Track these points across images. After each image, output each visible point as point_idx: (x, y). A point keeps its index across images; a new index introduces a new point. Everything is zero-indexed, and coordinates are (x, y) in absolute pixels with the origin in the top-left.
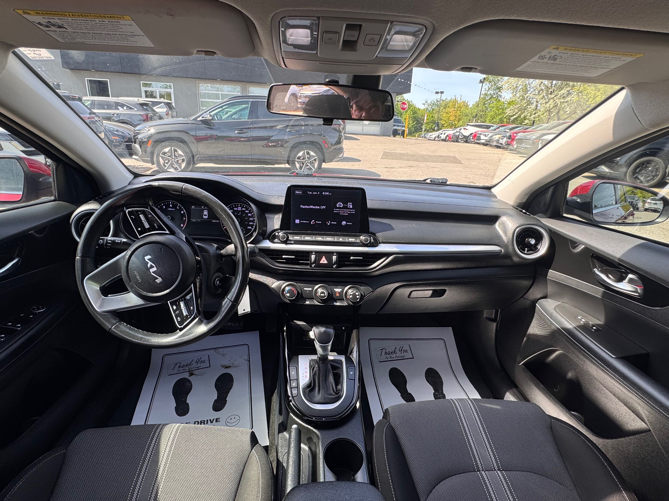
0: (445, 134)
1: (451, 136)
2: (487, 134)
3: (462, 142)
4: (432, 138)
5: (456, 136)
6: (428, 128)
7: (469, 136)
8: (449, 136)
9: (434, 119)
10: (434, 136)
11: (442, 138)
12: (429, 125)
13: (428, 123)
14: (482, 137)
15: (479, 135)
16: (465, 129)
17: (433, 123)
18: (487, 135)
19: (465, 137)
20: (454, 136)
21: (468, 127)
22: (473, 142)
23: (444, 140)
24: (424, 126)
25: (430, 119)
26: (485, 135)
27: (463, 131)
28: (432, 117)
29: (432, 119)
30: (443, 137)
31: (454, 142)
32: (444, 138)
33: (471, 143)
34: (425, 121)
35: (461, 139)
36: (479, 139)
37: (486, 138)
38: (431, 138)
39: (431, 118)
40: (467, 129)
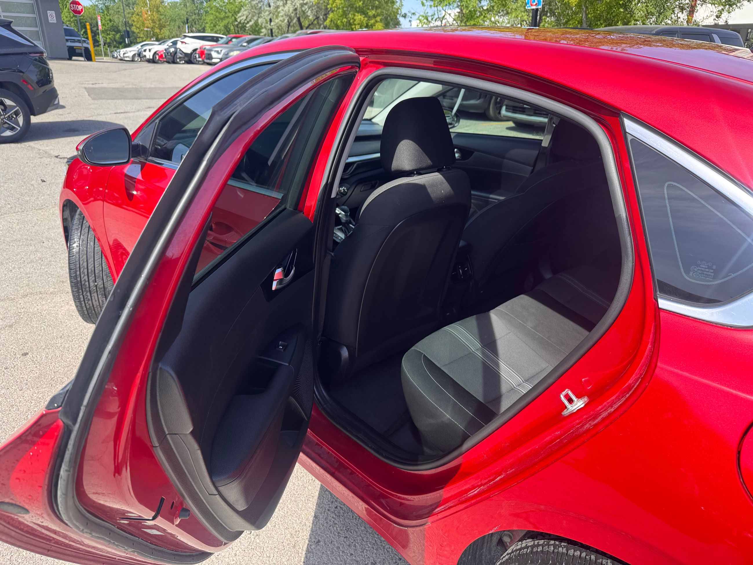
0: (150, 50)
1: (162, 53)
2: (219, 49)
3: (181, 62)
4: (128, 57)
5: (171, 54)
6: (108, 41)
7: (191, 53)
8: (158, 54)
9: (115, 24)
10: (131, 54)
11: (148, 57)
12: (109, 35)
13: (106, 31)
14: (214, 54)
15: (209, 52)
16: (182, 42)
17: (114, 31)
18: (220, 51)
19: (186, 54)
20: (168, 53)
21: (186, 40)
22: (200, 63)
23: (152, 61)
24: (100, 36)
25: (108, 24)
26: (218, 52)
27: (179, 45)
28: (110, 20)
29: (110, 24)
30: (149, 55)
31: (168, 62)
32: (151, 57)
33: (198, 63)
34: (100, 28)
35: (180, 58)
36: (210, 57)
37: (220, 56)
38: (126, 57)
39: (109, 22)
40: (186, 43)
